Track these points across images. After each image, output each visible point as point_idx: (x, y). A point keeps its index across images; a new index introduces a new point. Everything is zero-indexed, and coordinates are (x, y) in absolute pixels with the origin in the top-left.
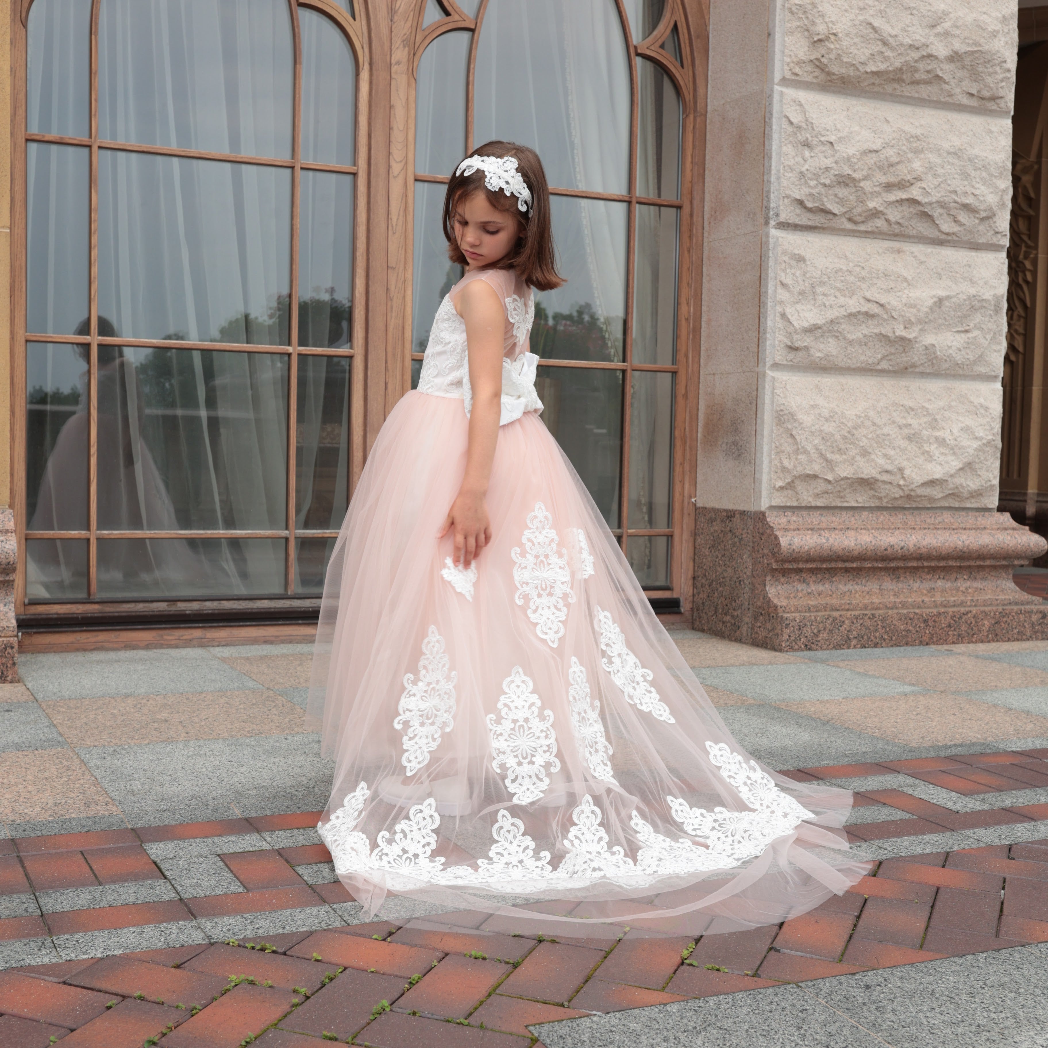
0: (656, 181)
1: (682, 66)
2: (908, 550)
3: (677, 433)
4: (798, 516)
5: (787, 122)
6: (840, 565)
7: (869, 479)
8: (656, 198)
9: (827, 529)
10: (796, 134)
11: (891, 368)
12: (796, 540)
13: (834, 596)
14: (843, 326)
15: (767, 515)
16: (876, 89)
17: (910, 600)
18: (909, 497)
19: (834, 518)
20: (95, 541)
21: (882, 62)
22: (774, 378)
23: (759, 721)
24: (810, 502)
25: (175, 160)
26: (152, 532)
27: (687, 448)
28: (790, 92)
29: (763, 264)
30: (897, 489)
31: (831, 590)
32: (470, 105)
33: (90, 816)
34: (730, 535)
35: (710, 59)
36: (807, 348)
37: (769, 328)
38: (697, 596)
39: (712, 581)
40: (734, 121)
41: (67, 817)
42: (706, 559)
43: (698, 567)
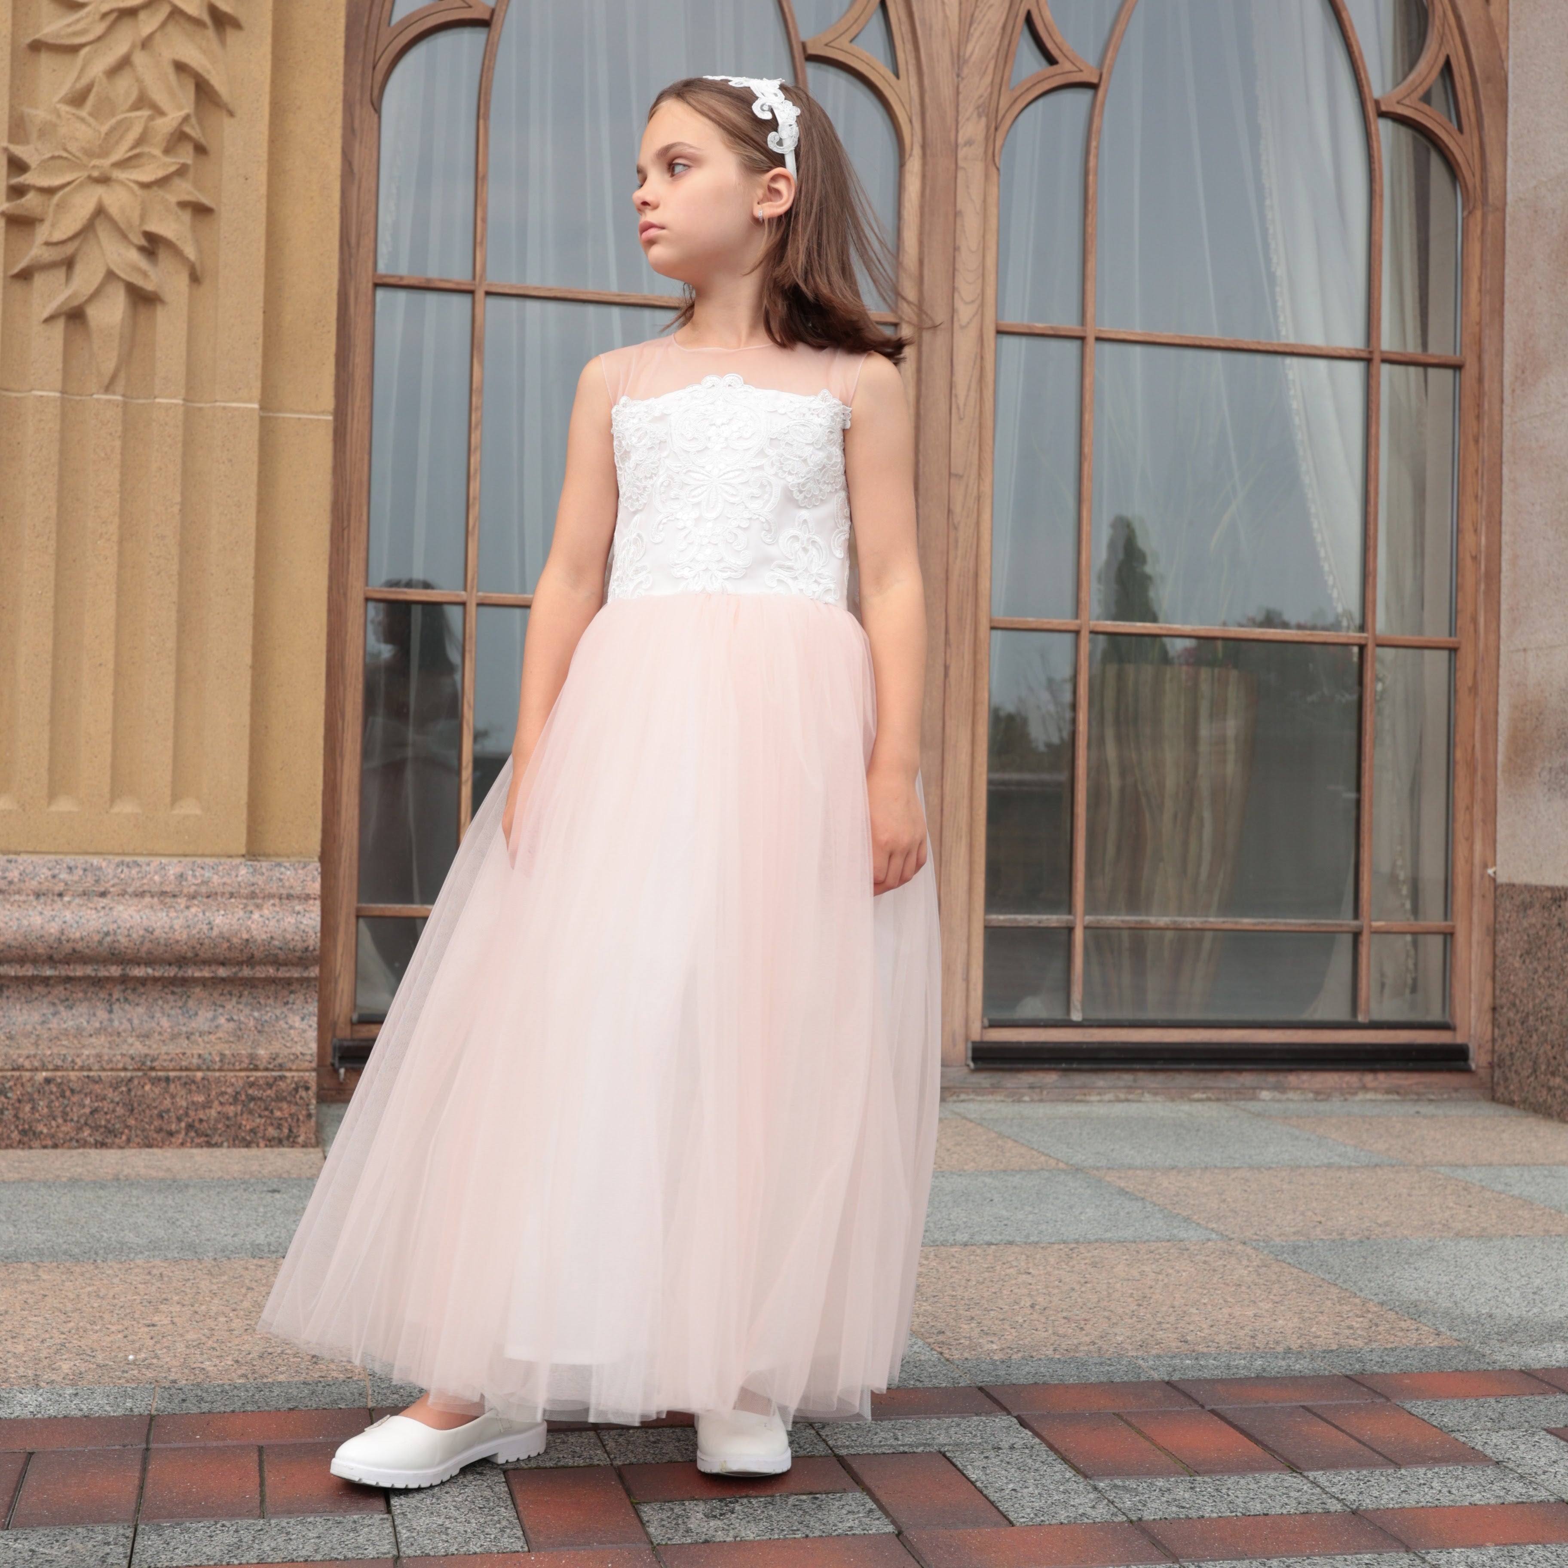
0: (1419, 332)
1: (1460, 129)
3: (1459, 754)
8: (1419, 352)
25: (615, 311)
27: (1478, 779)
32: (1090, 207)
33: (310, 1380)
34: (1558, 931)
35: (1511, 115)
38: (1499, 1041)
39: (1528, 1015)
40: (1554, 213)
41: (270, 1380)
42: (1516, 975)
43: (1502, 990)
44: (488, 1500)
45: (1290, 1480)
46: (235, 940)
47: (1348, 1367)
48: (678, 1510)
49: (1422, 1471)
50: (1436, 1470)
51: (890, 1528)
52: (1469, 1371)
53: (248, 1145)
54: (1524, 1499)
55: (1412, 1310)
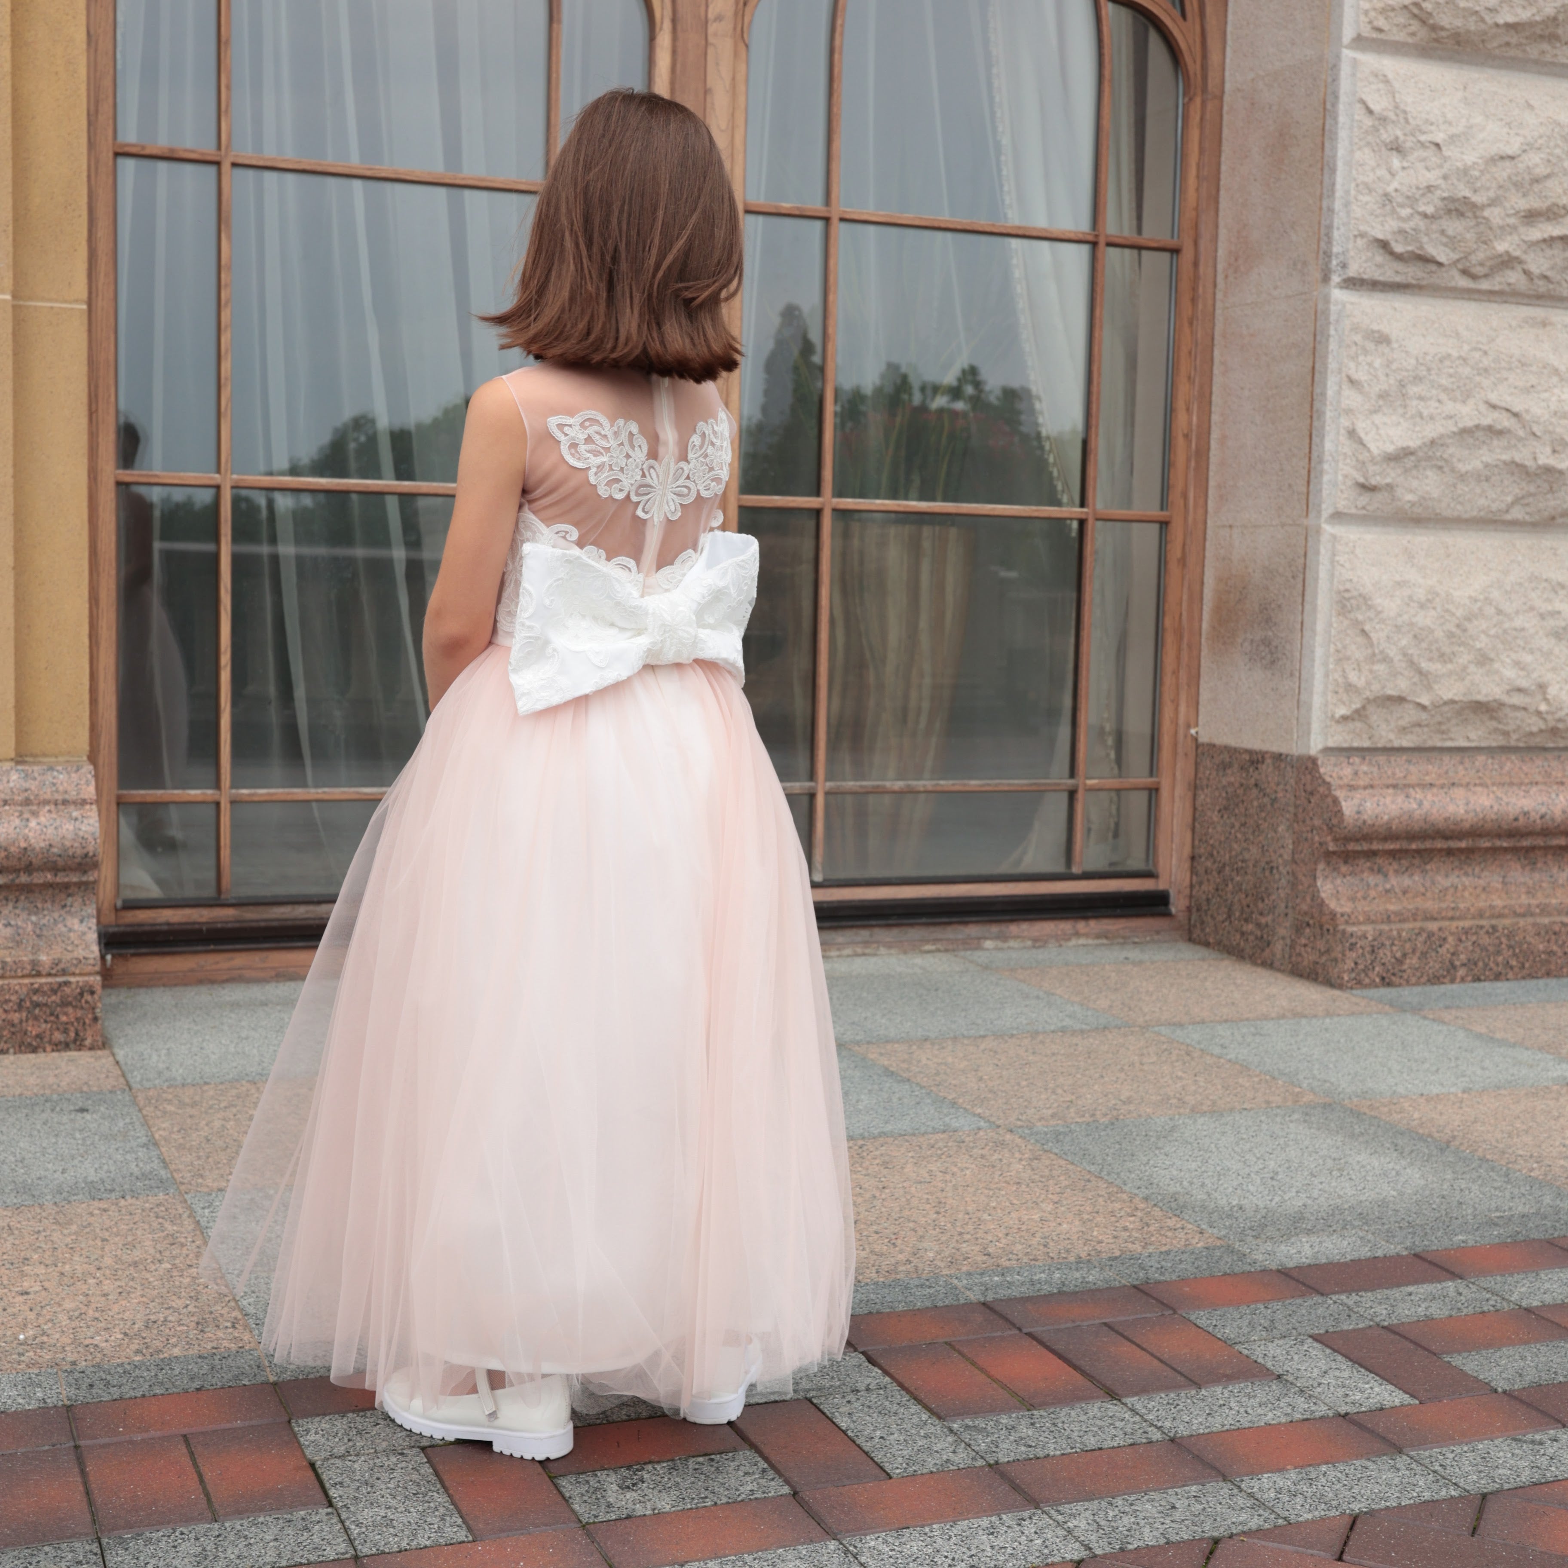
0: (1134, 205)
1: (1184, 16)
2: (1553, 820)
3: (1168, 622)
4: (1370, 764)
5: (1364, 111)
6: (1439, 844)
7: (1488, 702)
8: (1135, 235)
9: (1419, 785)
10: (1378, 130)
11: (1527, 518)
12: (1368, 804)
13: (1429, 894)
14: (1451, 450)
15: (1319, 762)
16: (1512, 52)
17: (1554, 901)
18: (1554, 731)
19: (1430, 767)
20: (228, 805)
21: (1524, 7)
22: (1334, 537)
23: (1329, 1141)
24: (1391, 741)
25: (357, 184)
26: (320, 790)
27: (1185, 646)
28: (1370, 60)
29: (1318, 346)
30: (1534, 719)
31: (1423, 885)
32: (835, 86)
33: (204, 1353)
34: (1255, 791)
36: (1390, 487)
37: (1327, 453)
38: (1197, 887)
39: (1224, 865)
40: (1270, 108)
41: (166, 1355)
42: (1214, 828)
43: (1200, 840)
44: (418, 1485)
45: (1113, 1408)
46: (12, 849)
47: (1134, 1276)
48: (593, 1482)
49: (1219, 1389)
50: (1230, 1388)
51: (786, 1490)
52: (1235, 1274)
53: (34, 1050)
54: (1307, 1415)
55: (1173, 1205)
